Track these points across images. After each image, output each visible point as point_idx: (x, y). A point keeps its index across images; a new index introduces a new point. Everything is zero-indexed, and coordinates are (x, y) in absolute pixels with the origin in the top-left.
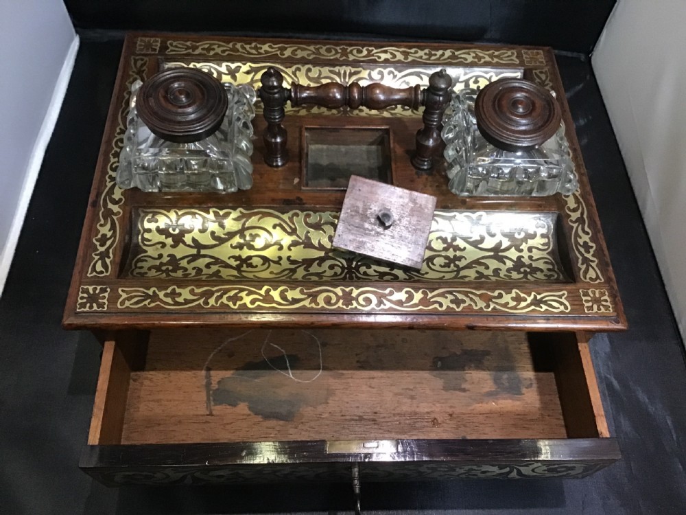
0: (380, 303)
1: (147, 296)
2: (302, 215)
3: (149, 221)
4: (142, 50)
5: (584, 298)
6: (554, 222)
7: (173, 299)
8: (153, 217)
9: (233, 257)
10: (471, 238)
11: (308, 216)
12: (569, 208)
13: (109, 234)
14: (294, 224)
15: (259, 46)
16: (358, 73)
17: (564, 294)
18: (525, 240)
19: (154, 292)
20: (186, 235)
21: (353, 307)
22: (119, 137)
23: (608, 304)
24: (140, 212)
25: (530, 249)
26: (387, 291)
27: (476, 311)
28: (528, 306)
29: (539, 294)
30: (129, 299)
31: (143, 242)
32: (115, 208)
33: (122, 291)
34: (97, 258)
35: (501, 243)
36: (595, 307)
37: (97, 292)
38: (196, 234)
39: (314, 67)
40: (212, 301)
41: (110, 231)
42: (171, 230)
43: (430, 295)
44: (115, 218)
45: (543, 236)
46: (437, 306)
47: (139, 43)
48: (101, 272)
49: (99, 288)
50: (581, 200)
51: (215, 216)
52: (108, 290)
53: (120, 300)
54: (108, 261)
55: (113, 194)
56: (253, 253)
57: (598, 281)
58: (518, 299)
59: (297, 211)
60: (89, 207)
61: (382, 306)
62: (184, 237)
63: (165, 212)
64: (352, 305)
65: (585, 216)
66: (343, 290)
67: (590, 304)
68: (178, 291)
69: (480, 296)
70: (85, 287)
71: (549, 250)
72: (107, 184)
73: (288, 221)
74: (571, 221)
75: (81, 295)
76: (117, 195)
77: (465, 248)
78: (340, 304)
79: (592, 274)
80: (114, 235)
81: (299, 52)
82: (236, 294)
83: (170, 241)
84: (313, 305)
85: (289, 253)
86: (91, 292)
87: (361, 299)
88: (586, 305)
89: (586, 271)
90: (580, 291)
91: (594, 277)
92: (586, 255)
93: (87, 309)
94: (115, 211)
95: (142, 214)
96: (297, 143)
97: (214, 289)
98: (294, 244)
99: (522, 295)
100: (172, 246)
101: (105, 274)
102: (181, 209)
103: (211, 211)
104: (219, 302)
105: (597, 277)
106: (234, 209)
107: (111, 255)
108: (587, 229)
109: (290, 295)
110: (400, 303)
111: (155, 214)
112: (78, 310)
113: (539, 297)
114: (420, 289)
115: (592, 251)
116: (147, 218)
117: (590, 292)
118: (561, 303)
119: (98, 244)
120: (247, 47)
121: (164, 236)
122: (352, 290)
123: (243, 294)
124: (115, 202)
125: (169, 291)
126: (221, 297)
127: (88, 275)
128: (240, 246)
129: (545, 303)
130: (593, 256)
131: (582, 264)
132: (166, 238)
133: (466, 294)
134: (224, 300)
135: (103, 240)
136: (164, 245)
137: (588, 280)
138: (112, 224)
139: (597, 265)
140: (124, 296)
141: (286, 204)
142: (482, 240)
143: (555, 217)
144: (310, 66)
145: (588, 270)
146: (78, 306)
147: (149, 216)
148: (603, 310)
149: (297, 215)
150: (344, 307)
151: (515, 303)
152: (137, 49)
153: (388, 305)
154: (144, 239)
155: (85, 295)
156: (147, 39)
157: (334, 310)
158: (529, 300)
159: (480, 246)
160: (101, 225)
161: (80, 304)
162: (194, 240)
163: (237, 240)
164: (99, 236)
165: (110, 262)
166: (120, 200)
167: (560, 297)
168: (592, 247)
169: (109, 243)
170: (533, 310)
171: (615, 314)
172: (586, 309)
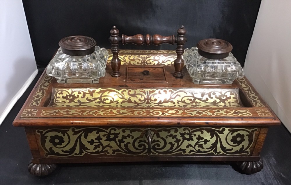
0: (163, 114)
1: (55, 112)
2: (127, 91)
3: (59, 94)
5: (257, 112)
6: (238, 93)
7: (67, 113)
8: (61, 92)
9: (96, 106)
10: (202, 99)
11: (130, 91)
12: (243, 87)
13: (41, 95)
14: (123, 94)
16: (150, 57)
17: (248, 111)
18: (226, 99)
19: (58, 111)
20: (75, 99)
21: (151, 115)
23: (269, 113)
25: (229, 103)
26: (167, 110)
27: (208, 116)
28: (232, 114)
29: (236, 110)
30: (46, 113)
31: (55, 102)
33: (44, 111)
34: (34, 101)
35: (216, 101)
36: (263, 114)
37: (32, 111)
38: (80, 99)
39: (132, 55)
40: (85, 114)
41: (41, 94)
42: (69, 97)
43: (186, 111)
44: (44, 90)
45: (234, 98)
46: (190, 114)
48: (35, 105)
49: (33, 110)
50: (248, 85)
52: (37, 110)
53: (42, 113)
54: (39, 102)
55: (45, 84)
56: (105, 104)
57: (262, 107)
58: (227, 112)
59: (125, 89)
60: (34, 89)
61: (164, 115)
62: (74, 99)
63: (67, 90)
64: (150, 114)
65: (251, 89)
66: (146, 110)
67: (261, 113)
68: (69, 110)
69: (209, 111)
70: (27, 109)
71: (238, 103)
72: (43, 81)
73: (121, 93)
74: (245, 90)
75: (24, 112)
76: (47, 84)
77: (200, 103)
78: (145, 114)
79: (258, 104)
80: (43, 95)
82: (96, 111)
83: (68, 101)
84: (132, 114)
85: (121, 105)
86: (29, 111)
87: (154, 113)
88: (259, 113)
89: (256, 104)
90: (255, 109)
91: (260, 105)
92: (254, 99)
93: (26, 116)
95: (57, 91)
96: (125, 72)
97: (86, 110)
98: (123, 102)
99: (229, 111)
100: (68, 103)
101: (37, 106)
102: (74, 88)
103: (87, 89)
104: (88, 114)
105: (261, 106)
106: (97, 88)
107: (41, 101)
108: (252, 92)
109: (121, 111)
110: (173, 114)
112: (22, 116)
113: (236, 111)
114: (181, 109)
115: (257, 98)
117: (259, 110)
118: (247, 113)
119: (35, 97)
121: (65, 100)
122: (150, 110)
123: (100, 111)
124: (45, 86)
125: (65, 111)
126: (90, 112)
127: (29, 106)
128: (99, 103)
129: (240, 113)
130: (257, 99)
131: (254, 102)
132: (66, 100)
133: (203, 111)
134: (91, 113)
135: (38, 96)
136: (65, 102)
137: (257, 106)
138: (43, 92)
139: (260, 102)
140: (44, 112)
141: (120, 87)
142: (207, 99)
143: (238, 90)
144: (130, 55)
145: (257, 104)
146: (22, 115)
148: (267, 115)
149: (125, 91)
150: (147, 115)
151: (226, 113)
153: (167, 114)
154: (56, 100)
155: (26, 112)
157: (142, 116)
158: (232, 112)
159: (206, 102)
160: (38, 92)
161: (23, 115)
162: (78, 101)
163: (98, 100)
164: (36, 95)
165: (40, 102)
166: (48, 86)
167: (247, 111)
168: (256, 97)
169: (40, 97)
170: (235, 115)
171: (273, 116)
172: (259, 115)
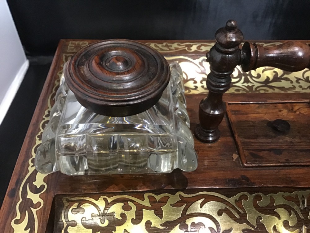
2: (251, 197)
3: (74, 212)
4: (72, 49)
8: (79, 206)
11: (258, 198)
14: (242, 209)
15: (169, 44)
20: (117, 227)
22: (46, 119)
24: (64, 201)
32: (35, 198)
38: (129, 226)
41: (26, 229)
42: (98, 222)
44: (34, 210)
47: (70, 45)
51: (151, 202)
55: (35, 180)
59: (246, 193)
60: (6, 198)
63: (93, 200)
72: (29, 168)
73: (234, 205)
76: (39, 181)
81: (203, 47)
94: (35, 202)
95: (66, 204)
102: (110, 195)
103: (146, 196)
106: (173, 192)
111: (81, 202)
116: (72, 207)
120: (160, 46)
121: (91, 230)
124: (35, 190)
147: (75, 206)
149: (245, 198)
152: (69, 49)
156: (77, 43)
160: (17, 222)
163: (177, 231)
166: (42, 187)
